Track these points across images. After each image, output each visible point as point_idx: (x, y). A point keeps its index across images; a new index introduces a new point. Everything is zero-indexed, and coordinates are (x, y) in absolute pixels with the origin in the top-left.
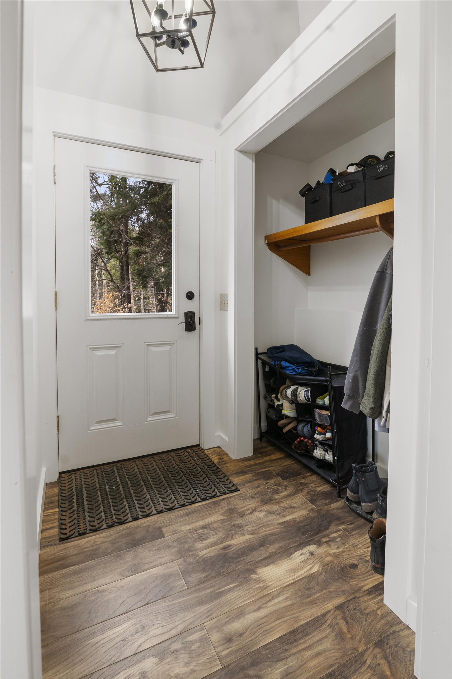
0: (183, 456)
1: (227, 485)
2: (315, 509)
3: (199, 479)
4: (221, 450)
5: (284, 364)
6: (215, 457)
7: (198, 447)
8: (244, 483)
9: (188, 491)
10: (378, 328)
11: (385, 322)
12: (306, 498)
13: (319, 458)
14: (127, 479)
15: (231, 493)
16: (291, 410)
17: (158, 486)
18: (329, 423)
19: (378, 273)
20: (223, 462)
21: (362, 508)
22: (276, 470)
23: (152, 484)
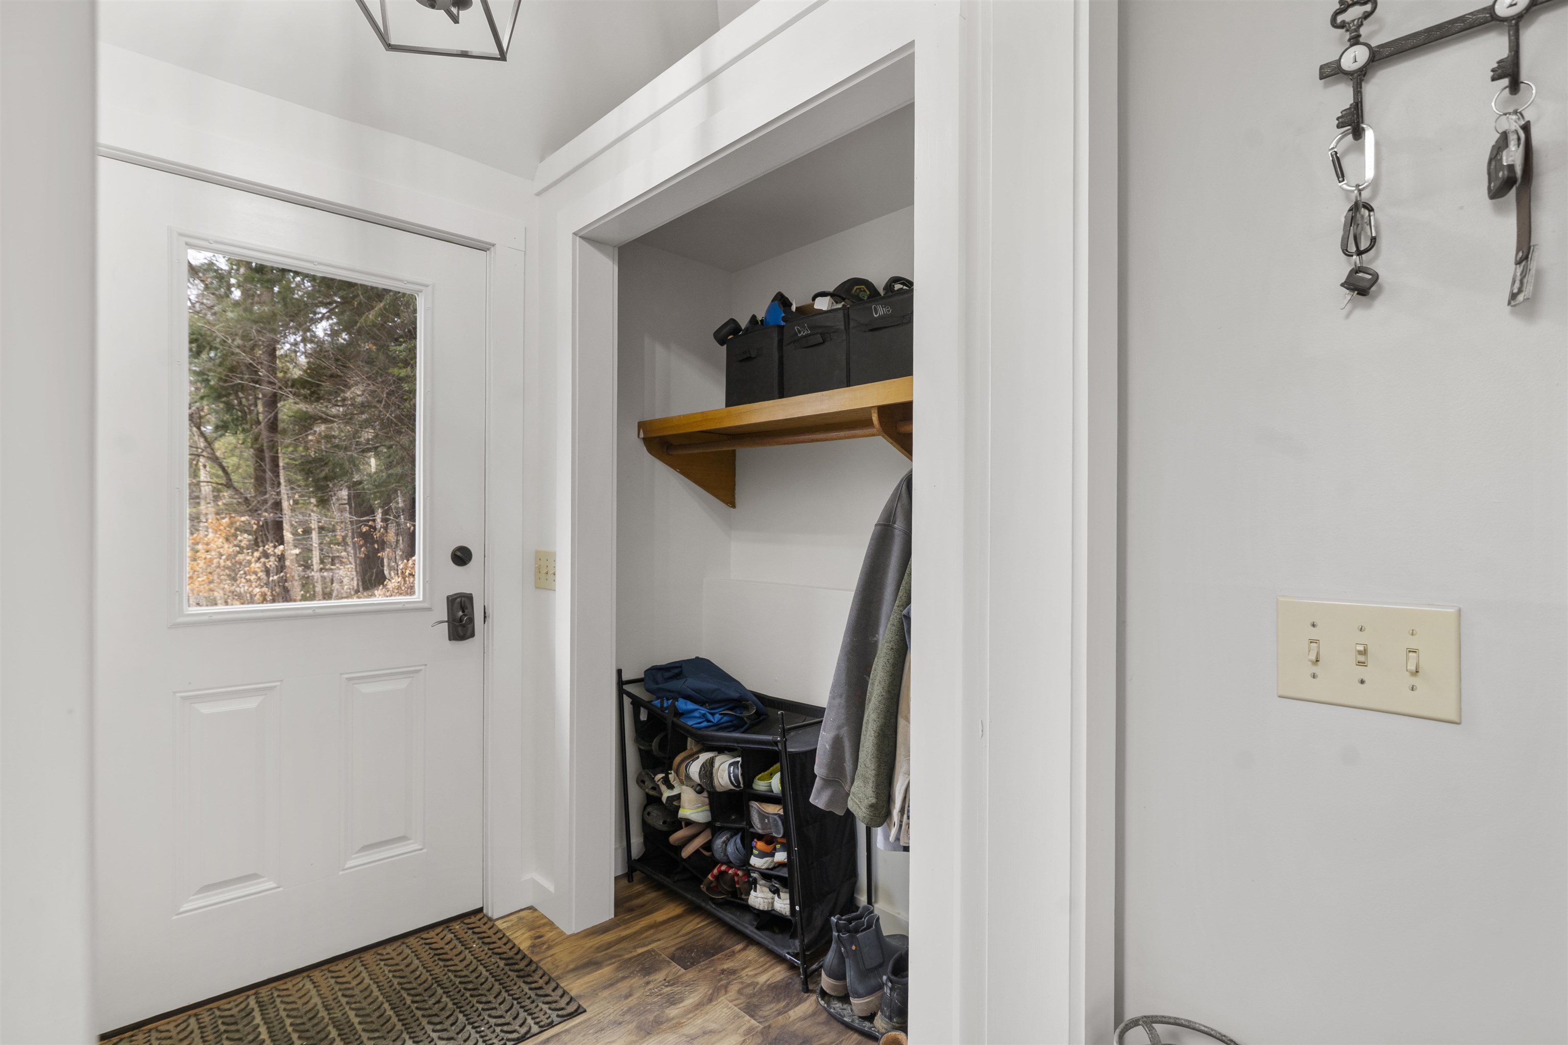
0: (441, 944)
1: (556, 1002)
2: (757, 1027)
3: (484, 999)
4: (536, 914)
5: (683, 705)
6: (523, 934)
7: (479, 916)
8: (594, 992)
9: (458, 1033)
10: (881, 638)
11: (894, 628)
12: (736, 1006)
13: (761, 908)
14: (290, 1029)
15: (565, 1020)
16: (699, 807)
17: (376, 1035)
18: (782, 832)
19: (879, 527)
20: (543, 944)
21: (854, 1008)
22: (668, 948)
23: (360, 1032)
